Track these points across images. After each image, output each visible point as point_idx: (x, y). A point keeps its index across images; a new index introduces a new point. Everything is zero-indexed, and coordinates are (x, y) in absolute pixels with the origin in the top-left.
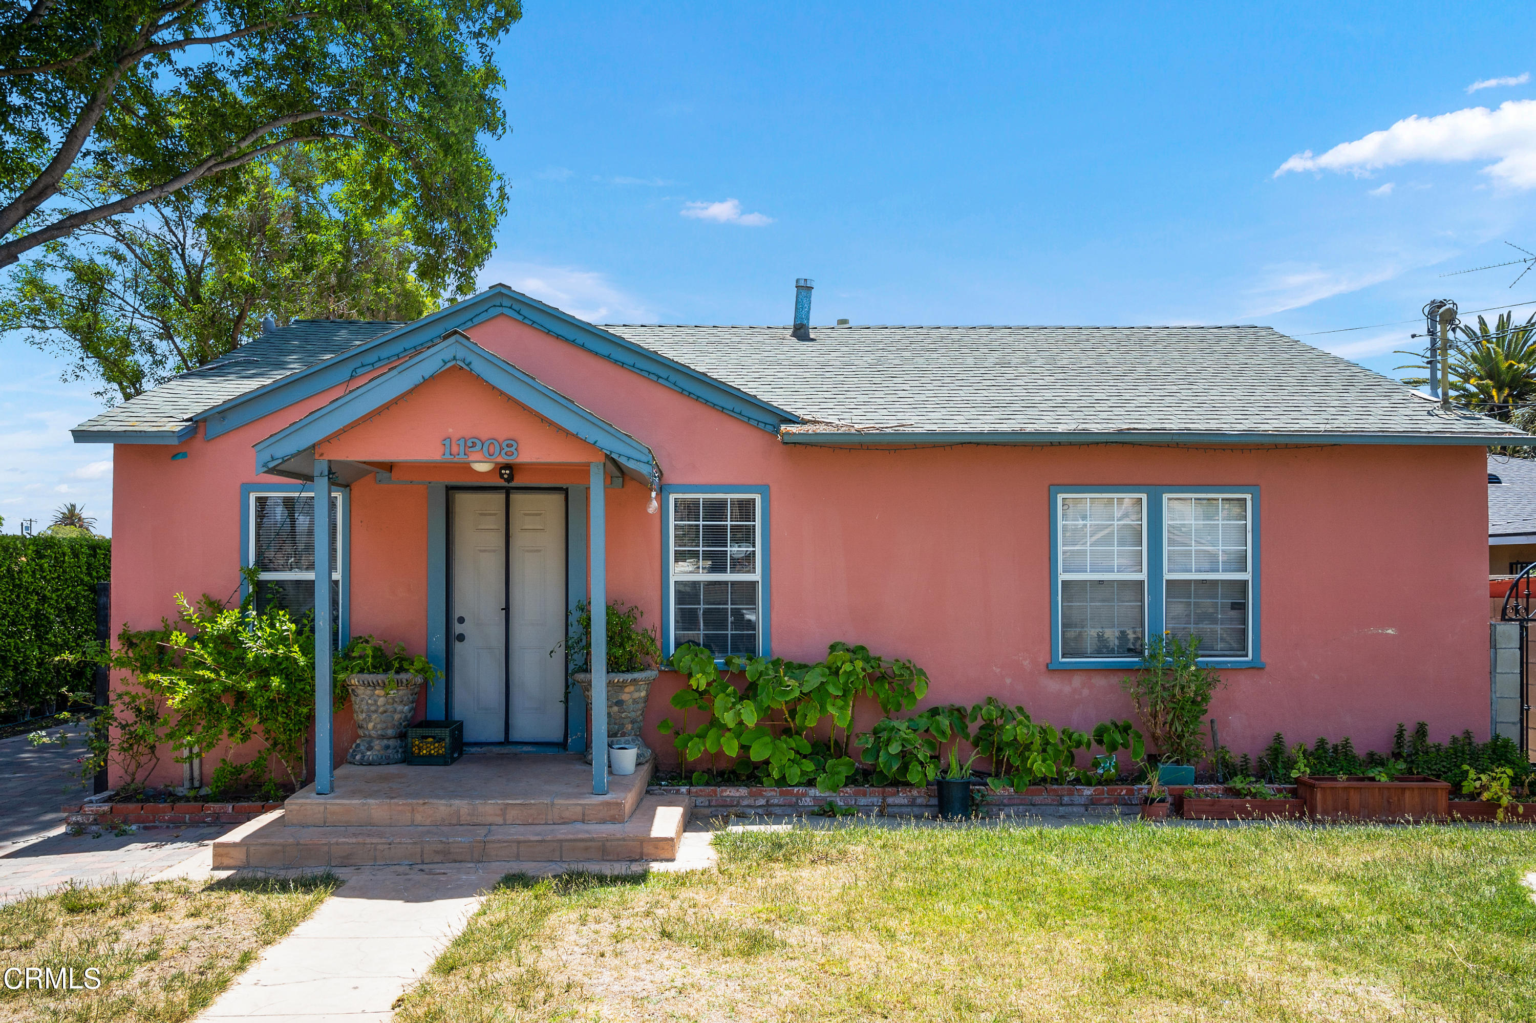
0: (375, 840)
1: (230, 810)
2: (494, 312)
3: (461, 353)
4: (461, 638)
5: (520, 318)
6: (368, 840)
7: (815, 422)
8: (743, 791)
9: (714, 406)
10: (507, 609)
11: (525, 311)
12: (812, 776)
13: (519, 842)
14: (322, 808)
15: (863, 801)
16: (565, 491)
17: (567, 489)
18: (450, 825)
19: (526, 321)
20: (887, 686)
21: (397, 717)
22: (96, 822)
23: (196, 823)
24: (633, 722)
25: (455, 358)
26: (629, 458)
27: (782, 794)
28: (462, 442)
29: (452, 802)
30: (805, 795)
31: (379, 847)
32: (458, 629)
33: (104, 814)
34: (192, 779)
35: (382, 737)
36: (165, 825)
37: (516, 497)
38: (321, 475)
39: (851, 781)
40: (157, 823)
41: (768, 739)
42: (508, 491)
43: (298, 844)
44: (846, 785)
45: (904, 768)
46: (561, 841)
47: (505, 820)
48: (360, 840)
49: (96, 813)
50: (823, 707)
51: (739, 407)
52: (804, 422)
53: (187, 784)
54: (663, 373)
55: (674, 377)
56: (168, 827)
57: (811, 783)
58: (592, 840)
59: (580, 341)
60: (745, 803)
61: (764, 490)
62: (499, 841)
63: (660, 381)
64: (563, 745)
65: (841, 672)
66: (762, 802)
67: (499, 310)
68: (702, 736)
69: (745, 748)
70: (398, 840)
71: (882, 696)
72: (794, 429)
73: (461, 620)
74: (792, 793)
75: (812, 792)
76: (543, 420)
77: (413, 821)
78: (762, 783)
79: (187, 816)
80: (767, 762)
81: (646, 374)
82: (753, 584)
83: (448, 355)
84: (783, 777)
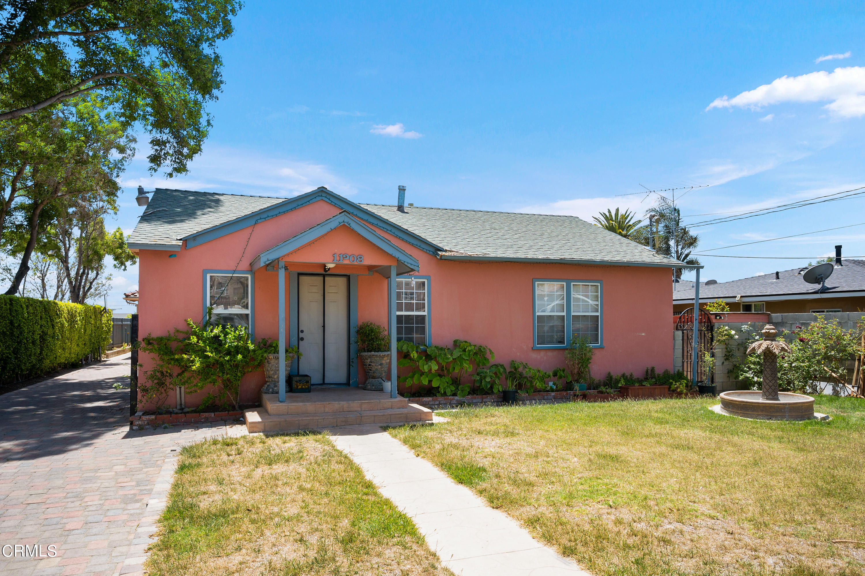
0: (317, 418)
1: (213, 416)
2: (318, 198)
4: (302, 339)
5: (330, 202)
6: (315, 418)
7: (451, 251)
8: (430, 399)
9: (409, 243)
10: (324, 326)
11: (332, 199)
12: (454, 392)
13: (374, 416)
14: (286, 407)
15: (475, 401)
16: (348, 277)
17: (349, 276)
18: (340, 412)
19: (332, 203)
20: (479, 356)
22: (148, 424)
23: (196, 422)
24: (385, 372)
25: (344, 221)
26: (411, 264)
27: (445, 399)
28: (341, 256)
29: (340, 402)
30: (453, 399)
31: (319, 420)
32: (301, 335)
33: (153, 420)
34: (181, 404)
36: (182, 424)
37: (327, 278)
38: (282, 268)
39: (469, 393)
40: (178, 423)
41: (438, 378)
42: (324, 276)
43: (286, 421)
44: (468, 395)
45: (492, 387)
46: (390, 415)
47: (361, 409)
48: (312, 418)
49: (149, 420)
50: (461, 364)
51: (419, 243)
52: (446, 251)
53: (178, 407)
54: (389, 228)
55: (394, 230)
56: (183, 425)
57: (455, 395)
58: (402, 414)
59: (355, 213)
60: (431, 403)
61: (428, 278)
62: (367, 416)
63: (388, 231)
64: (348, 384)
65: (467, 350)
66: (437, 403)
67: (321, 198)
68: (412, 377)
69: (430, 381)
70: (326, 417)
71: (477, 360)
72: (444, 253)
73: (302, 331)
74: (448, 399)
75: (456, 398)
77: (324, 411)
78: (436, 396)
79: (193, 419)
80: (439, 387)
81: (382, 228)
82: (424, 316)
83: (341, 220)
84: (445, 392)
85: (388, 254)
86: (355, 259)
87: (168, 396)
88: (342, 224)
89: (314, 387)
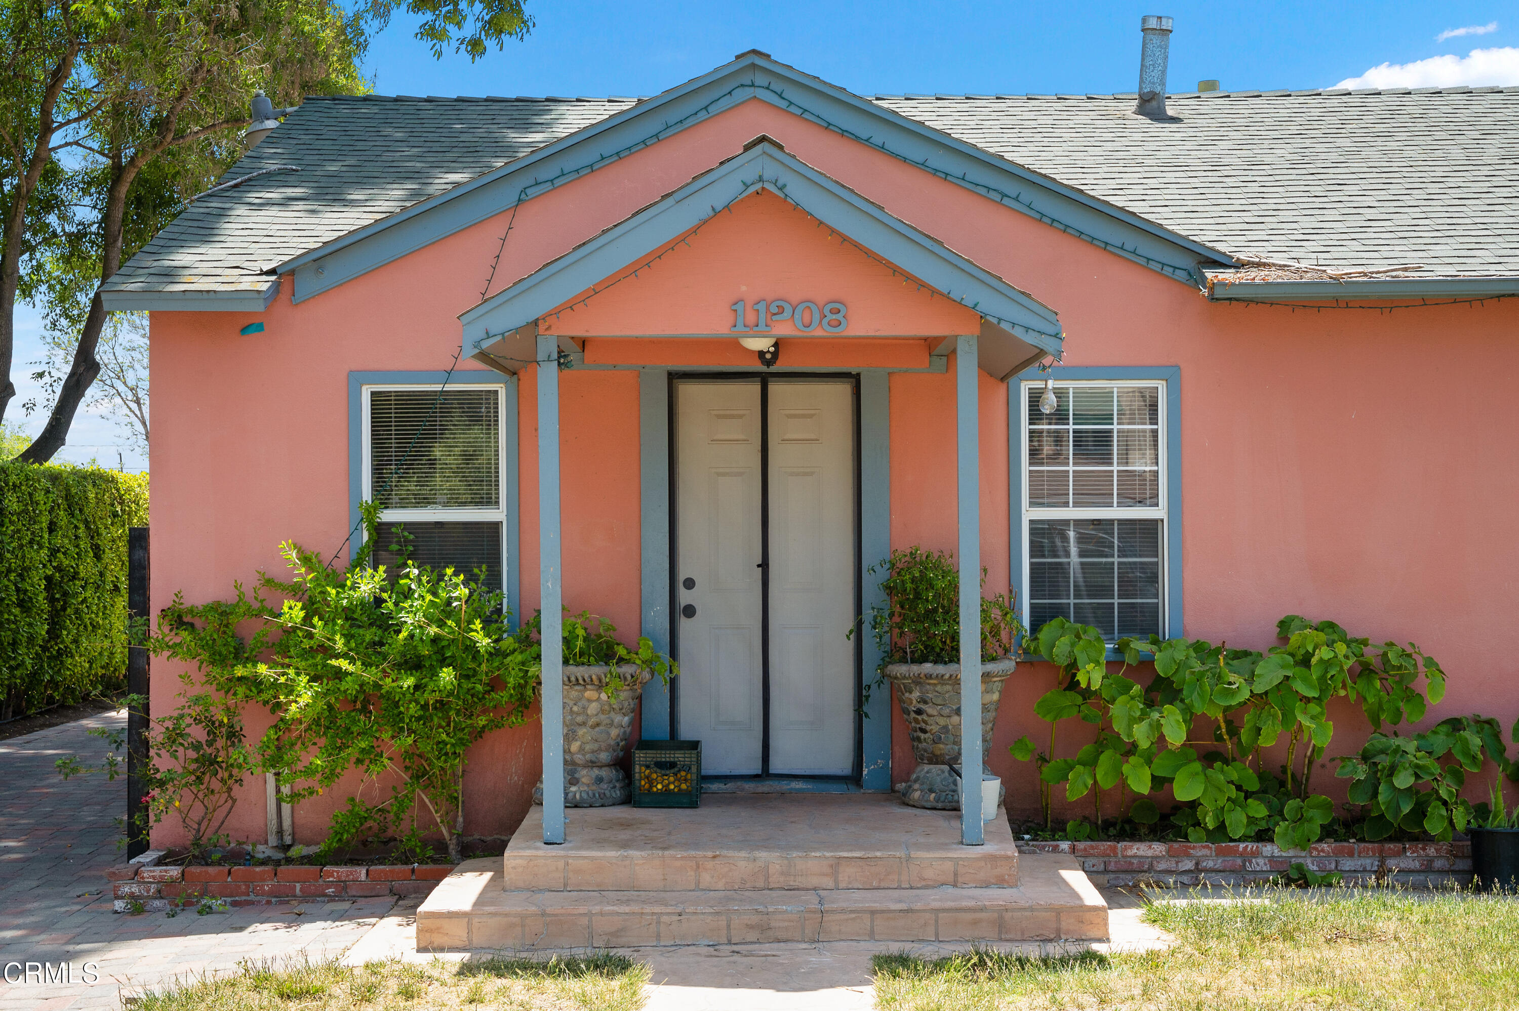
0: (657, 909)
1: (363, 876)
2: (740, 95)
3: (771, 170)
4: (690, 611)
5: (783, 104)
6: (648, 909)
7: (1259, 265)
8: (1158, 848)
9: (1092, 241)
10: (764, 565)
11: (792, 94)
12: (1263, 825)
13: (873, 912)
14: (561, 864)
15: (1348, 864)
16: (855, 379)
17: (858, 375)
18: (755, 889)
19: (792, 109)
20: (1378, 684)
21: (614, 732)
22: (159, 895)
23: (309, 897)
25: (761, 179)
26: (1027, 329)
27: (1220, 853)
28: (762, 307)
29: (758, 854)
30: (1256, 854)
31: (665, 919)
32: (685, 597)
33: (173, 882)
34: (280, 832)
35: (592, 764)
36: (264, 899)
37: (776, 389)
38: (549, 360)
39: (1327, 833)
40: (252, 897)
41: (1197, 766)
42: (764, 379)
43: (544, 914)
44: (1320, 840)
45: (1420, 812)
46: (937, 911)
47: (836, 882)
48: (635, 908)
49: (161, 881)
50: (1288, 715)
51: (1131, 241)
52: (1239, 265)
53: (273, 840)
54: (1011, 188)
55: (1027, 195)
56: (269, 903)
57: (1264, 836)
58: (983, 909)
59: (878, 140)
60: (1162, 866)
61: (1172, 374)
62: (843, 911)
63: (1006, 201)
64: (855, 779)
65: (1314, 660)
66: (1189, 865)
67: (749, 92)
68: (1092, 763)
69: (1158, 782)
70: (691, 909)
71: (1371, 700)
72: (1228, 276)
73: (690, 584)
74: (1234, 852)
75: (1268, 849)
76: (896, 271)
77: (698, 883)
78: (1186, 837)
79: (298, 886)
80: (1193, 805)
81: (983, 191)
82: (1155, 524)
83: (749, 174)
84: (1222, 827)
85: (934, 292)
86: (817, 316)
87: (234, 801)
88: (752, 189)
89: (715, 787)
